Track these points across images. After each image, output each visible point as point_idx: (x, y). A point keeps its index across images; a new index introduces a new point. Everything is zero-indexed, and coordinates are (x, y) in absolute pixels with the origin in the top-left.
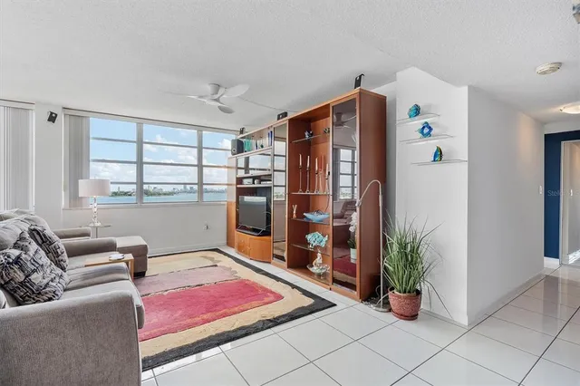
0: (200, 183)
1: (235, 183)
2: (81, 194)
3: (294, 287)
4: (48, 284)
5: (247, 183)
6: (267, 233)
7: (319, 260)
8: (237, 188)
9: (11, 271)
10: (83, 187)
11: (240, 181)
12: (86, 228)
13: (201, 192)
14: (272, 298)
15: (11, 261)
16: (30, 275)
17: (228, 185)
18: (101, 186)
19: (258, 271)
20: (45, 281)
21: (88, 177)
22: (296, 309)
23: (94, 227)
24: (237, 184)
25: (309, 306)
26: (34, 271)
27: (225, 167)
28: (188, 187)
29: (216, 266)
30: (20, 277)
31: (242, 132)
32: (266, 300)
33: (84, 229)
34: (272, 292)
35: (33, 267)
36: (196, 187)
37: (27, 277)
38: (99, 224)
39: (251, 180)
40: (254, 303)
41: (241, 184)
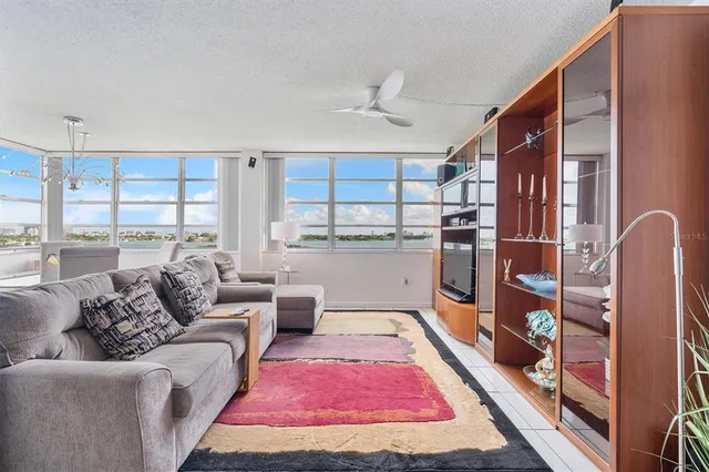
0: (400, 225)
1: (440, 224)
3: (486, 400)
4: (139, 334)
5: (454, 224)
6: (471, 299)
7: (546, 363)
8: (443, 232)
9: (97, 316)
11: (446, 220)
13: (400, 237)
14: (432, 413)
15: (99, 305)
16: (117, 323)
19: (447, 355)
20: (136, 331)
22: (461, 451)
24: (442, 226)
25: (489, 453)
26: (123, 319)
29: (396, 336)
30: (106, 323)
31: (449, 153)
32: (424, 412)
33: (268, 273)
34: (441, 400)
35: (124, 314)
37: (113, 324)
39: (457, 220)
40: (400, 413)
41: (449, 225)
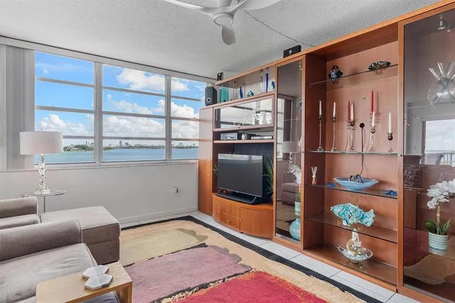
0: (169, 138)
1: (211, 138)
2: (23, 152)
5: (231, 139)
7: (355, 242)
8: (214, 144)
10: (26, 142)
11: (217, 136)
12: (31, 197)
13: (169, 148)
17: (199, 140)
18: (50, 140)
21: (32, 129)
23: (41, 196)
24: (214, 139)
27: (195, 120)
28: (124, 142)
29: (204, 245)
31: (220, 77)
36: (163, 143)
38: (47, 192)
39: (235, 135)
41: (219, 139)
